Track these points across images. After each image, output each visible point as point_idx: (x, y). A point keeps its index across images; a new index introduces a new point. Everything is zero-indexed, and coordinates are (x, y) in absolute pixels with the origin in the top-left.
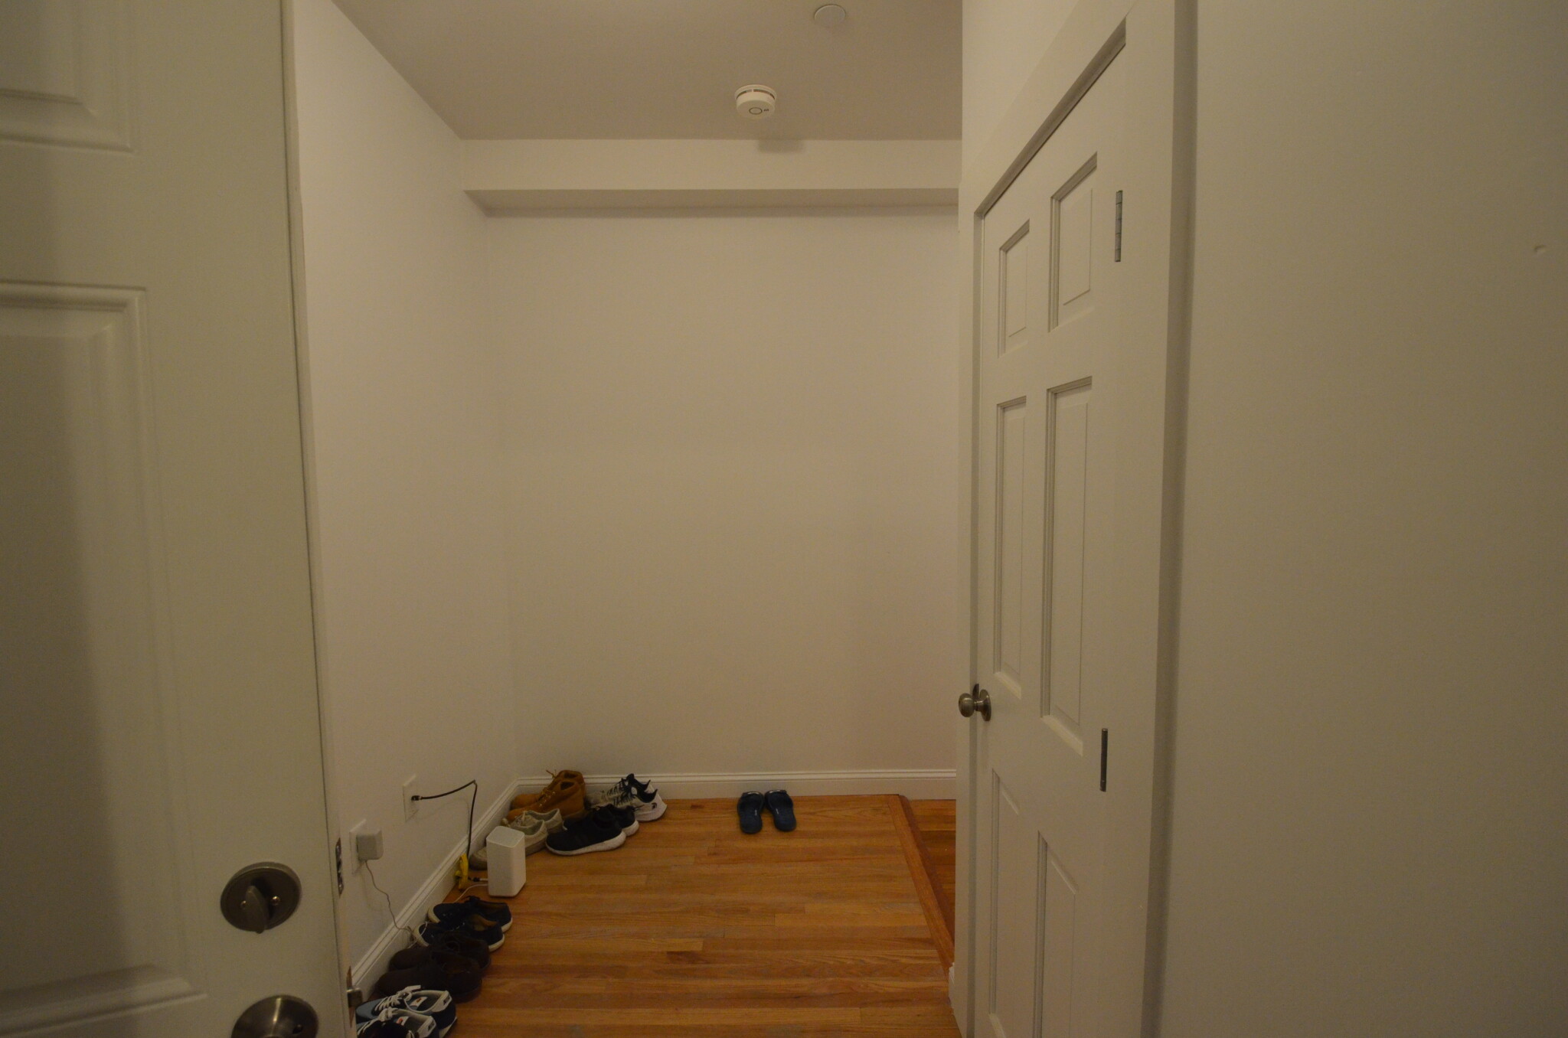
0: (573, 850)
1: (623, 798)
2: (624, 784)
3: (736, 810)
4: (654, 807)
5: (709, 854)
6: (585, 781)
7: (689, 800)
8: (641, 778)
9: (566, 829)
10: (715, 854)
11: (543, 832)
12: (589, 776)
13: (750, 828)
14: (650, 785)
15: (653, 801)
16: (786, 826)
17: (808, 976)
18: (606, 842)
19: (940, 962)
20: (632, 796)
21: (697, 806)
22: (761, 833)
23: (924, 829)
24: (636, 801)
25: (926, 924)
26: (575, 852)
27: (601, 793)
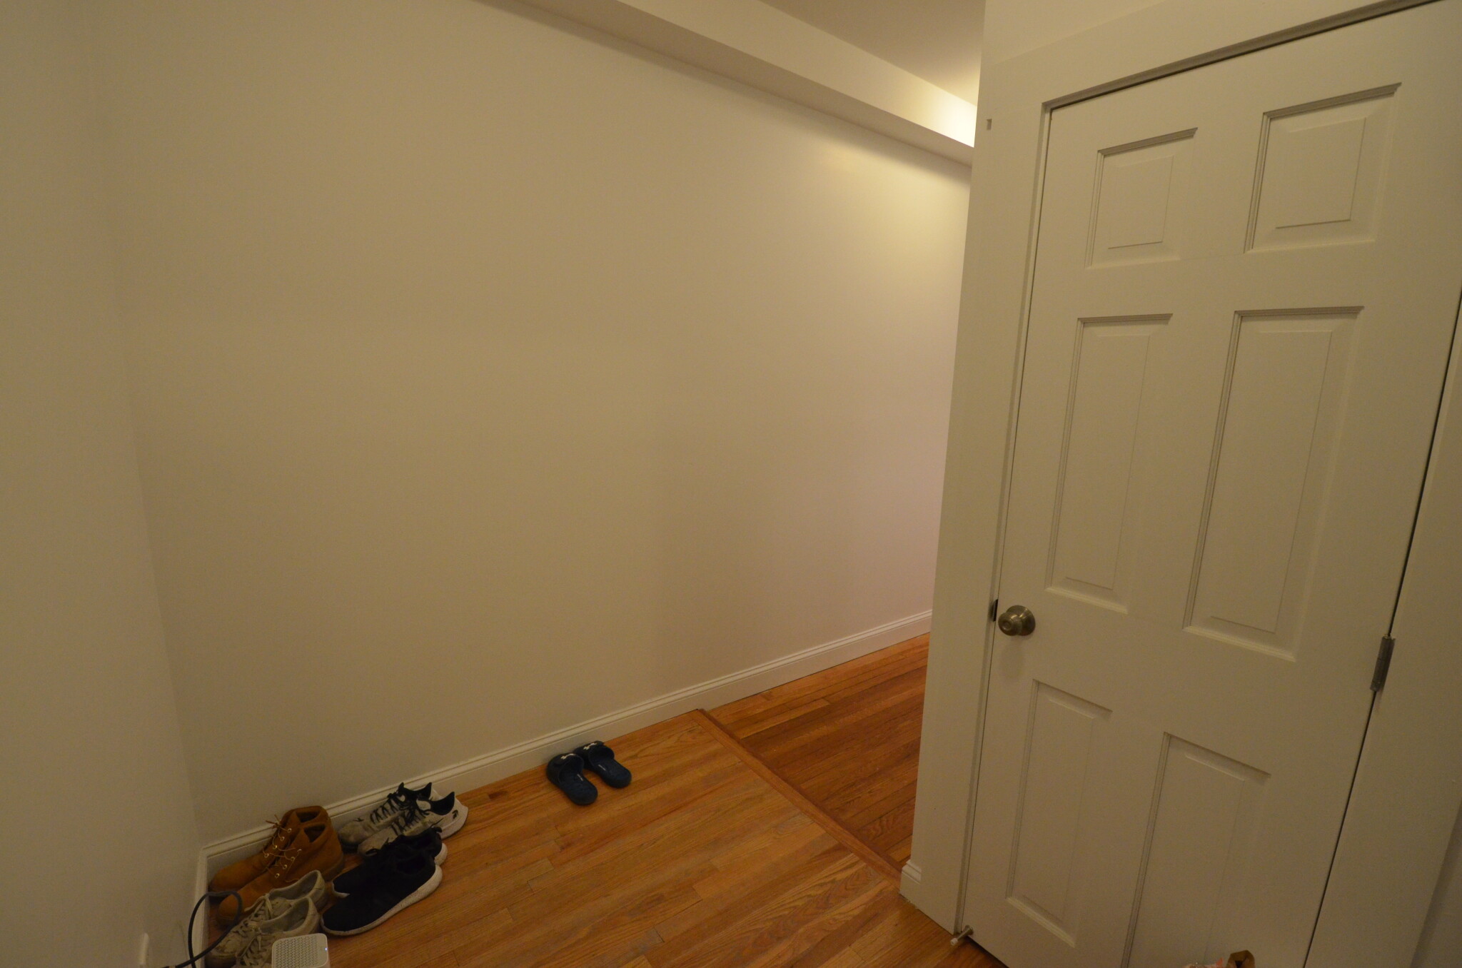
0: (375, 920)
1: (409, 821)
2: (398, 801)
3: (547, 782)
4: (455, 816)
5: (563, 848)
6: (330, 813)
7: (480, 790)
8: (414, 784)
9: (344, 895)
10: (569, 845)
11: (314, 915)
12: (332, 806)
13: (583, 799)
14: (433, 790)
15: (454, 809)
16: (619, 780)
17: (779, 939)
18: (419, 889)
19: (865, 864)
20: (424, 813)
21: (496, 793)
22: (599, 798)
23: (742, 737)
24: (432, 817)
25: (823, 831)
26: (378, 922)
27: (358, 823)
